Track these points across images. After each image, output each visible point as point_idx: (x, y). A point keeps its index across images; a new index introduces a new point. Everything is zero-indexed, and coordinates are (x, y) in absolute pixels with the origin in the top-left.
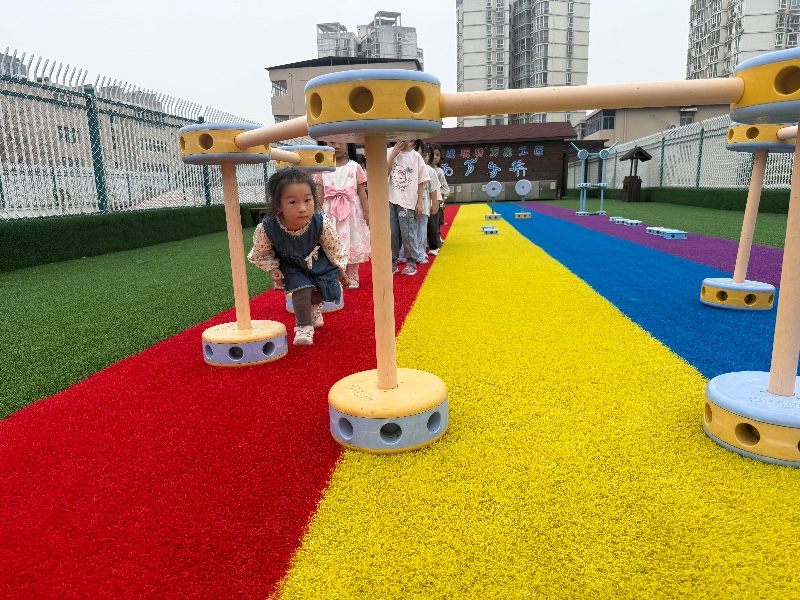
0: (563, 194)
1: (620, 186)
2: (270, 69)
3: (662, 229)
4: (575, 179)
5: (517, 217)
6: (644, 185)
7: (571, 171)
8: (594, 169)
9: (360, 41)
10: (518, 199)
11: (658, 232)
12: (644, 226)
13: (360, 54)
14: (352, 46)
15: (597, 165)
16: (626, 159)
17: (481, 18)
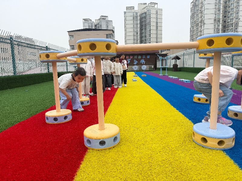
0: (156, 69)
1: (172, 67)
2: (68, 32)
3: (183, 80)
4: (159, 65)
5: (142, 76)
6: (179, 67)
7: (158, 63)
8: (164, 62)
9: (96, 24)
10: (143, 71)
12: (178, 79)
13: (96, 28)
14: (94, 25)
15: (165, 60)
16: (173, 59)
17: (132, 18)
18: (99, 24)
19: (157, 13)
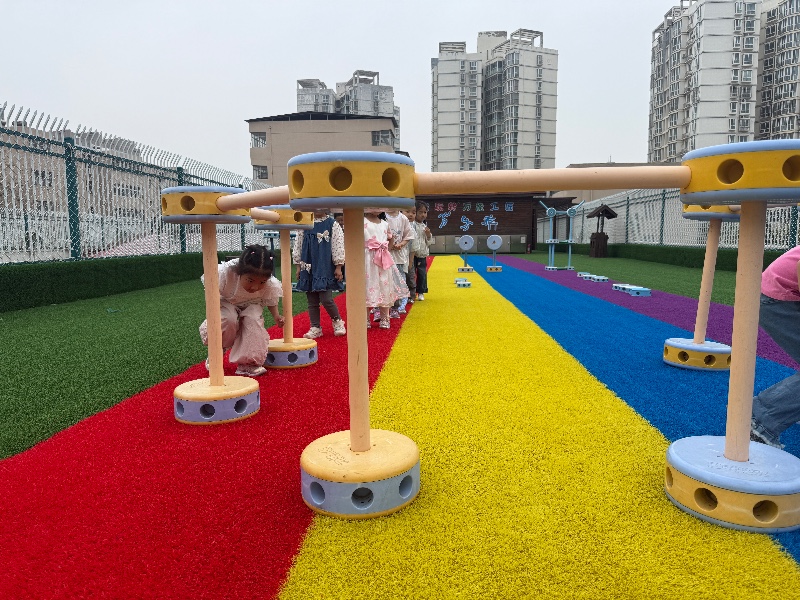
0: (533, 248)
1: (589, 242)
2: (250, 121)
3: (627, 286)
4: (544, 234)
5: (488, 270)
6: (610, 242)
7: (540, 227)
8: (562, 225)
9: (339, 97)
10: (490, 252)
11: (624, 289)
12: (611, 282)
13: (338, 109)
14: (331, 101)
15: (565, 221)
16: (593, 216)
17: (456, 80)
18: (348, 98)
19: (539, 64)
